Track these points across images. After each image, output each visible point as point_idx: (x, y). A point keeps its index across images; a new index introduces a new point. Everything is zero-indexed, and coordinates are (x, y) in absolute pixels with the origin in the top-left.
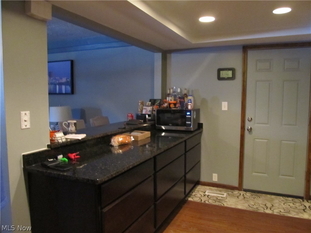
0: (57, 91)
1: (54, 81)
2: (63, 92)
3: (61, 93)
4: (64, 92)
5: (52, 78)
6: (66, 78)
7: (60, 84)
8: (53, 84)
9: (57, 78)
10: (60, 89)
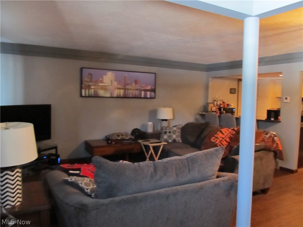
0: (143, 96)
1: (139, 87)
2: (147, 97)
3: (145, 98)
4: (149, 97)
5: (137, 85)
6: (150, 86)
7: (146, 91)
8: (139, 90)
9: (142, 85)
10: (145, 95)
